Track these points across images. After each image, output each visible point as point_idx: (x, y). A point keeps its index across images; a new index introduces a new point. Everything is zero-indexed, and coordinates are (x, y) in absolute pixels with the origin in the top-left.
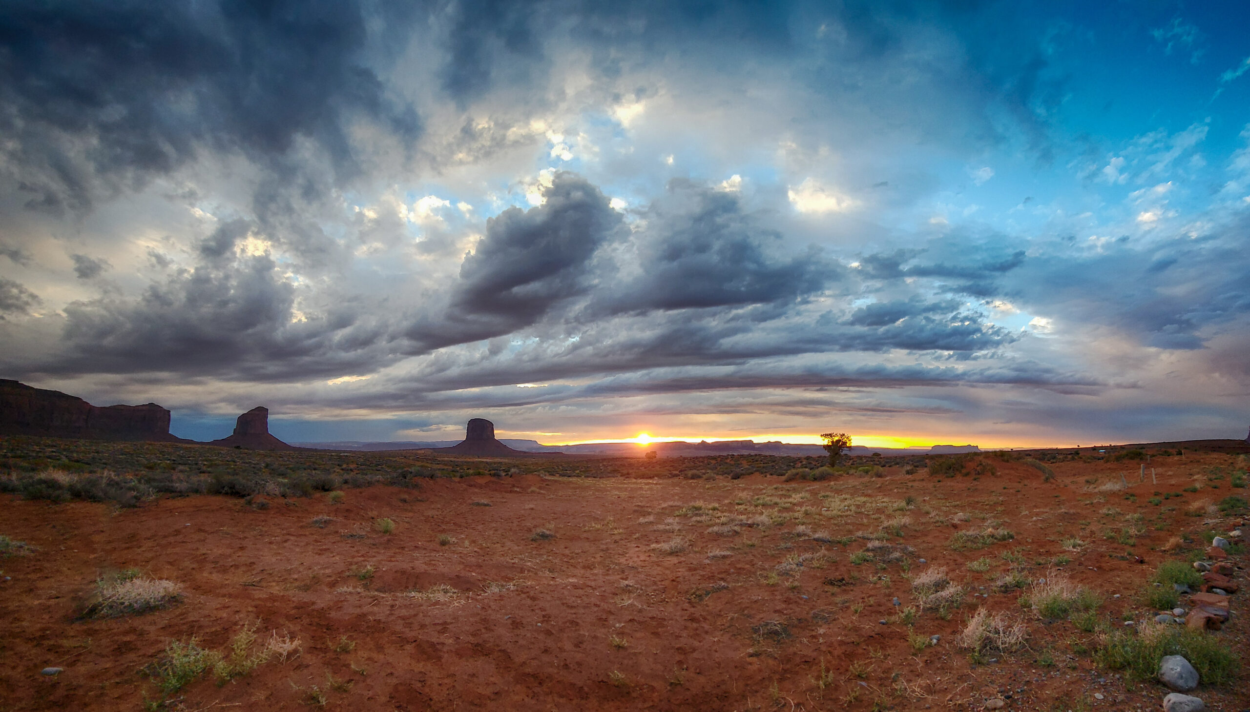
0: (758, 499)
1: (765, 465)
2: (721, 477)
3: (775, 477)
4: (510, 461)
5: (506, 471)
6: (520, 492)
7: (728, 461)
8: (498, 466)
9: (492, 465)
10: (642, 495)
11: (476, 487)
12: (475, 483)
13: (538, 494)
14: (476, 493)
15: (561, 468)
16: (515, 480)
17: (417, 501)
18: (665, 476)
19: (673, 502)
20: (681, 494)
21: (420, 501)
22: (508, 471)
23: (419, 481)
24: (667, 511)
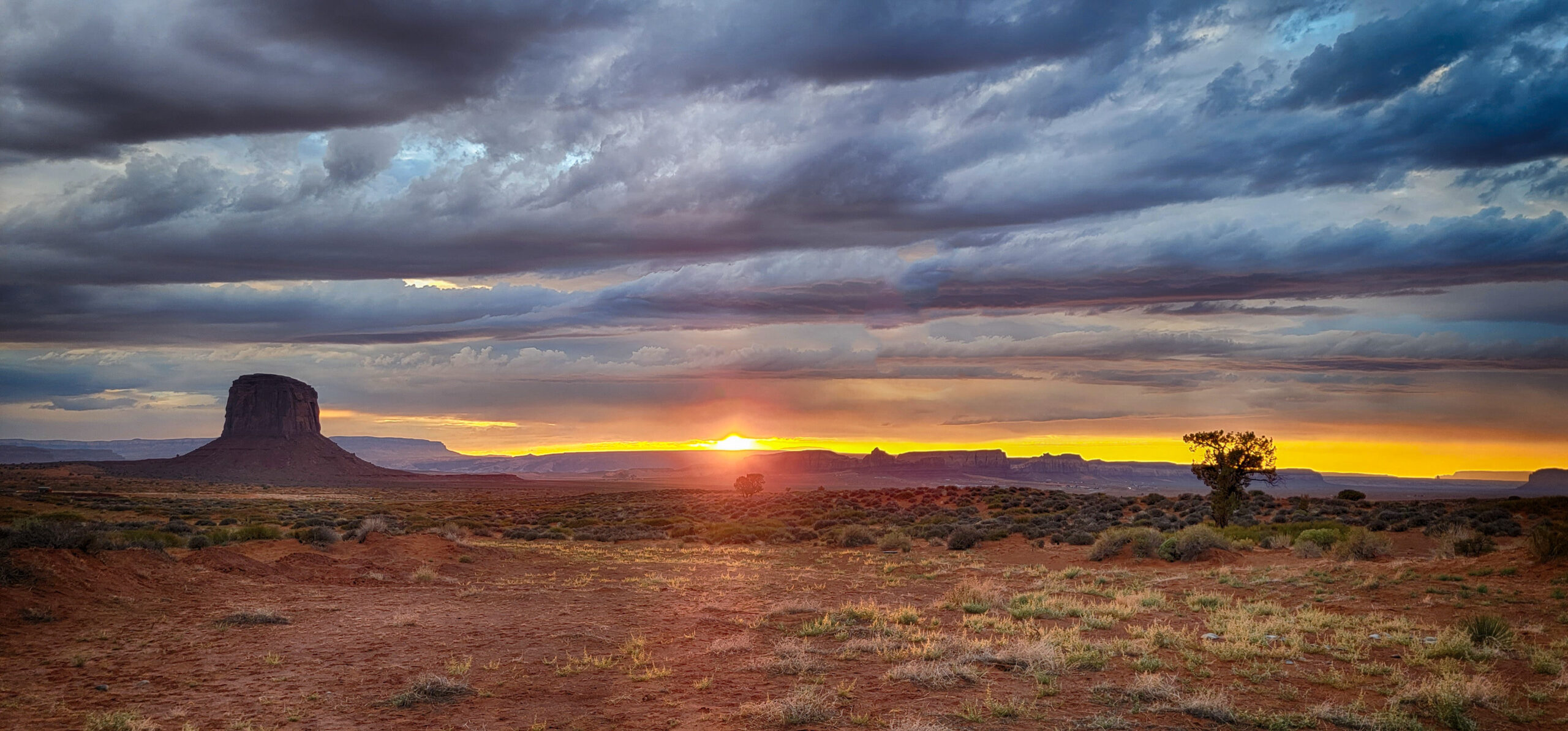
0: (1024, 601)
1: (1039, 516)
2: (925, 544)
3: (1066, 547)
4: (366, 498)
5: (350, 527)
6: (383, 583)
7: (942, 502)
8: (327, 513)
9: (308, 511)
10: (723, 584)
11: (243, 571)
12: (243, 560)
13: (435, 584)
14: (243, 587)
15: (508, 515)
16: (375, 549)
17: (27, 619)
18: (782, 536)
19: (799, 602)
20: (818, 583)
21: (37, 620)
22: (357, 526)
23: (35, 560)
24: (781, 623)
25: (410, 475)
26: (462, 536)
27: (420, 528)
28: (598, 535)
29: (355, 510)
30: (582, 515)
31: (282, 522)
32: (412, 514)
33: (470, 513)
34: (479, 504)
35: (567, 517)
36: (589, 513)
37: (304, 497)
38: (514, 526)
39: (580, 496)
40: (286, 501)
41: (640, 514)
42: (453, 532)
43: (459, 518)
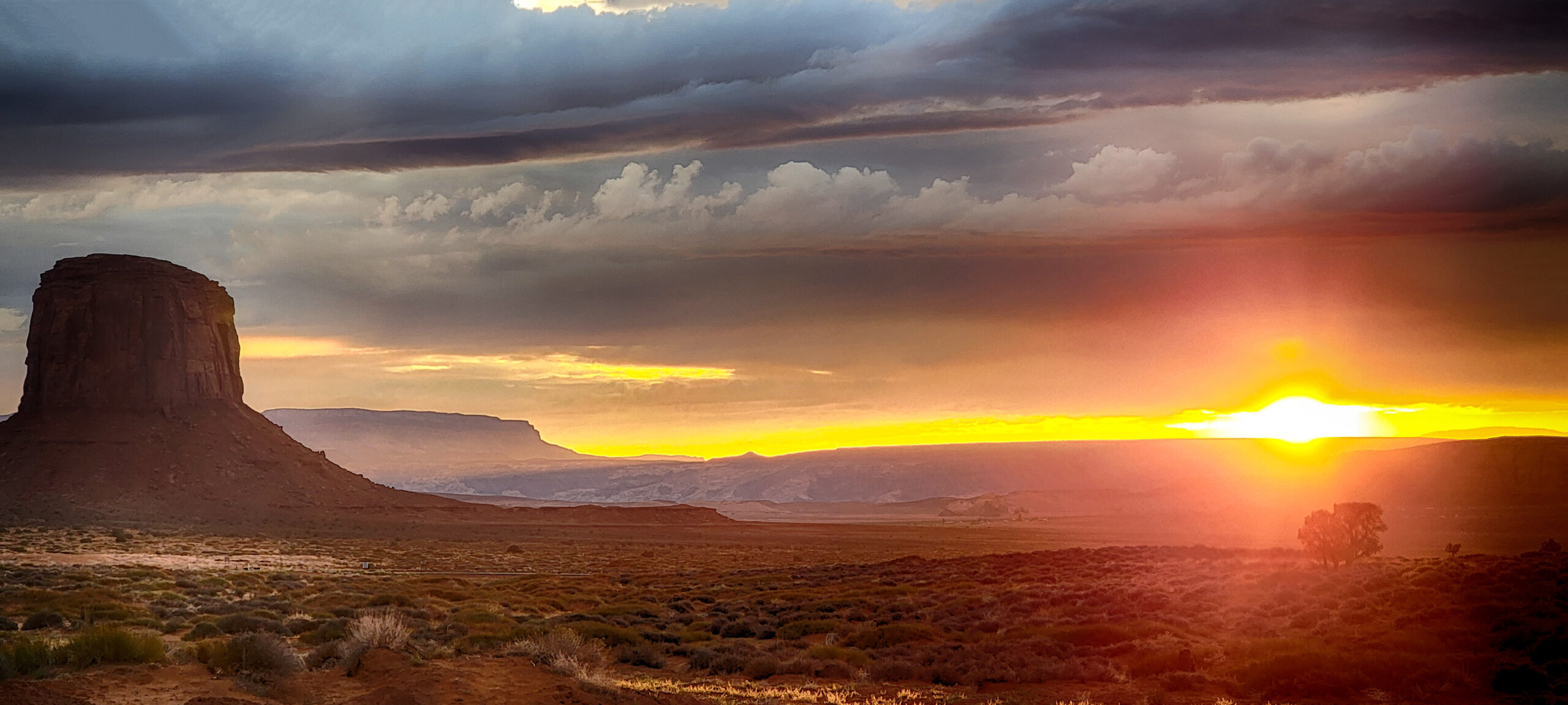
5: (325, 636)
8: (266, 602)
9: (220, 596)
15: (700, 612)
22: (340, 631)
25: (454, 506)
26: (591, 663)
27: (489, 643)
28: (935, 666)
29: (331, 593)
30: (890, 616)
31: (164, 623)
33: (604, 606)
34: (625, 583)
35: (850, 619)
36: (909, 610)
37: (211, 562)
38: (717, 641)
39: (882, 565)
40: (170, 572)
41: (1043, 614)
42: (569, 654)
43: (580, 617)
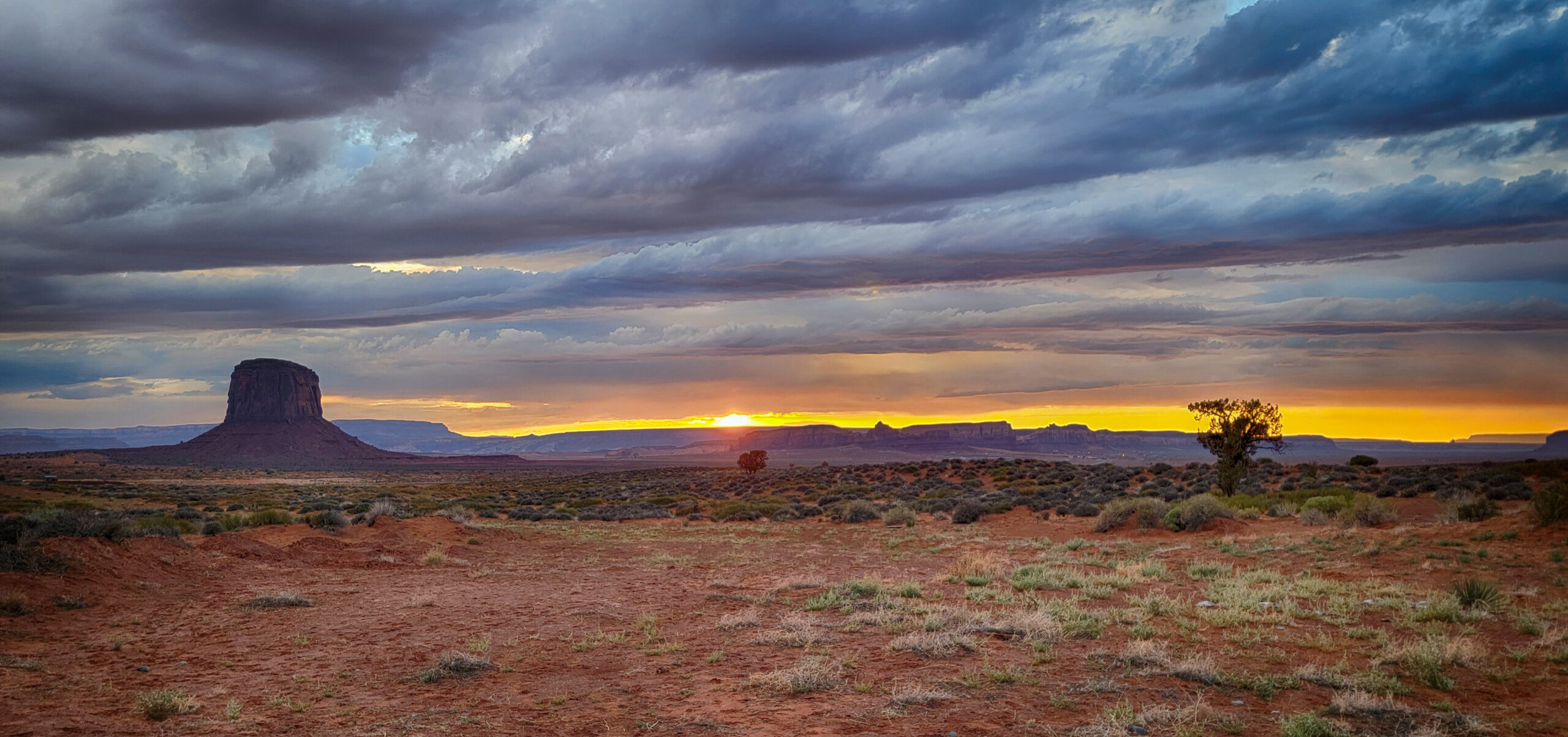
0: (1025, 572)
1: (1045, 488)
2: (930, 519)
3: (1071, 518)
4: (369, 483)
5: (359, 510)
6: (395, 565)
7: (947, 476)
8: (332, 497)
9: (313, 495)
10: (730, 561)
11: (258, 556)
12: (258, 546)
13: (447, 566)
14: (261, 572)
15: (513, 496)
16: (384, 532)
17: (60, 606)
18: (786, 513)
19: (804, 578)
20: (823, 559)
21: (70, 606)
22: (365, 508)
23: (64, 548)
24: (787, 598)
25: (413, 457)
26: (469, 517)
27: (427, 510)
28: (603, 513)
29: (361, 493)
30: (586, 494)
31: (289, 506)
32: (416, 497)
33: (473, 495)
34: (482, 484)
35: (571, 496)
36: (593, 493)
37: (308, 481)
38: (519, 507)
39: (583, 475)
40: (291, 486)
41: (644, 493)
42: (460, 514)
43: (464, 499)
